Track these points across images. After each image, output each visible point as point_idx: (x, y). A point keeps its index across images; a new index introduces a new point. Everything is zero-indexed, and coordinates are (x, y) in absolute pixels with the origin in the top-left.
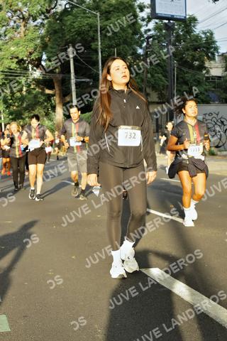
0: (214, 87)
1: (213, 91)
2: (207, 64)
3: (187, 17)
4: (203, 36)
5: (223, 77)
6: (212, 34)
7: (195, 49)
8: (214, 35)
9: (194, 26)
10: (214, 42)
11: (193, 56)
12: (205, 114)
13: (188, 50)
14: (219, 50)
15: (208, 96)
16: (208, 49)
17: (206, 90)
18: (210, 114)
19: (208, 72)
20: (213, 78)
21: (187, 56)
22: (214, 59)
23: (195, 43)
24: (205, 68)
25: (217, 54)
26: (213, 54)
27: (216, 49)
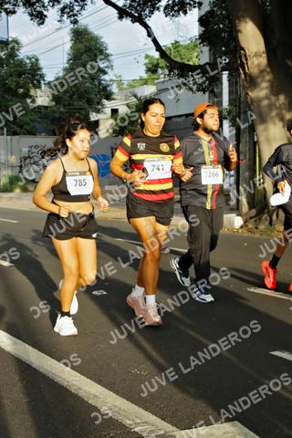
0: (41, 118)
1: (39, 122)
2: (32, 92)
3: (10, 39)
4: (28, 61)
5: (50, 107)
6: (37, 60)
7: (20, 75)
8: (40, 62)
9: (18, 50)
10: (40, 69)
11: (18, 83)
12: (31, 147)
13: (11, 76)
14: (45, 78)
15: (34, 127)
16: (33, 76)
17: (32, 121)
18: (36, 147)
19: (33, 101)
20: (39, 107)
21: (11, 82)
22: (40, 87)
23: (19, 69)
24: (30, 97)
25: (42, 82)
26: (39, 82)
27: (42, 76)
